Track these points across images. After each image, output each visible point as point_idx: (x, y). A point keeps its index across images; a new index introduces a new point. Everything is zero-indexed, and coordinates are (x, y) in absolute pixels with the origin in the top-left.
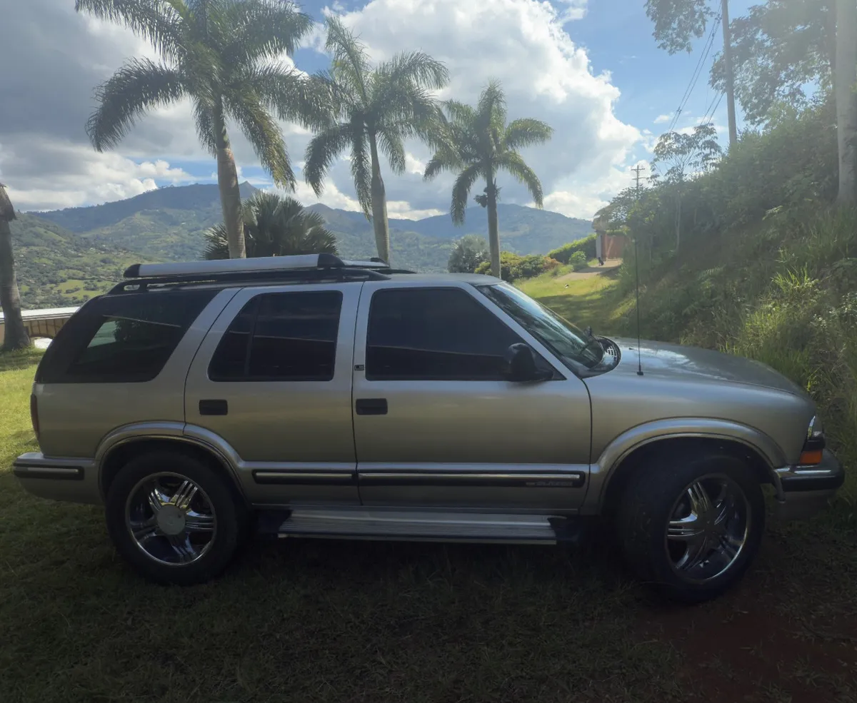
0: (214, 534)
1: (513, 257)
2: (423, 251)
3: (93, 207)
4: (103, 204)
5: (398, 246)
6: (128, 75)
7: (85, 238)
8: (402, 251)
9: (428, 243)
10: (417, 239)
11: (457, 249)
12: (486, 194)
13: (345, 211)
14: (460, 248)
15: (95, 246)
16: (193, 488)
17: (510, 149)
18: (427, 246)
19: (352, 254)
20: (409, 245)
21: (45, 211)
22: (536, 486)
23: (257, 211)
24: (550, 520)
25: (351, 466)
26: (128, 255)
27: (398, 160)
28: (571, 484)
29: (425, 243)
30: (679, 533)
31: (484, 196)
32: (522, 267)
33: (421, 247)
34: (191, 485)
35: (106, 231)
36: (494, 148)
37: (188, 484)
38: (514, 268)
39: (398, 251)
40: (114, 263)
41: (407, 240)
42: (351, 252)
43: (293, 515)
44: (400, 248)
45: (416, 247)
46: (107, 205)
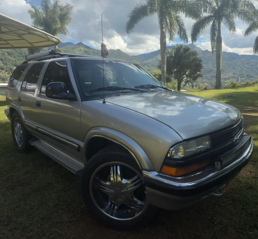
3: (147, 54)
4: (150, 52)
5: (247, 66)
7: (144, 63)
8: (249, 68)
13: (227, 52)
15: (147, 65)
19: (227, 69)
20: (252, 65)
21: (136, 55)
23: (175, 51)
26: (155, 68)
35: (150, 61)
39: (247, 68)
40: (151, 71)
41: (252, 64)
42: (227, 68)
44: (248, 67)
45: (255, 66)
46: (151, 52)
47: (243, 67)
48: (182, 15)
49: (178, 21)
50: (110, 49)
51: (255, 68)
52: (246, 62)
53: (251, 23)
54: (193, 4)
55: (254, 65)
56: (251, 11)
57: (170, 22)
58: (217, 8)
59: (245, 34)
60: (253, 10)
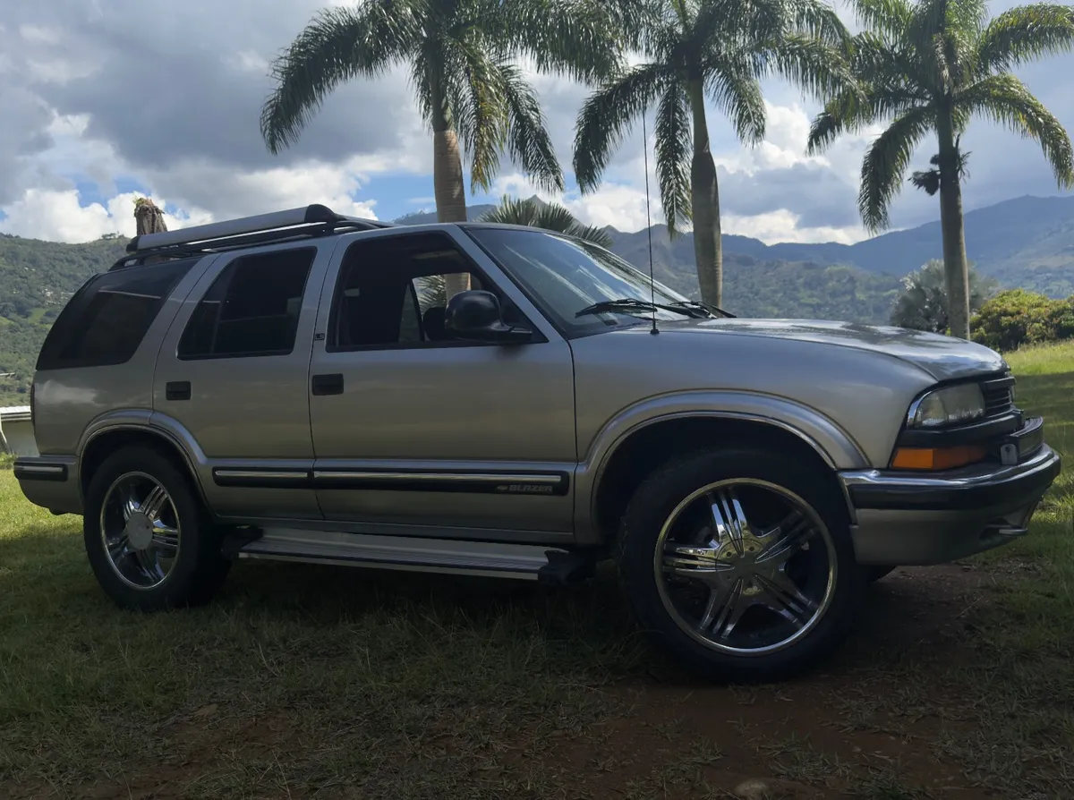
0: (178, 551)
1: (1036, 301)
2: (863, 303)
6: (315, 35)
9: (877, 288)
10: (852, 280)
11: (912, 290)
12: (936, 168)
14: (918, 290)
16: (163, 493)
17: (993, 71)
18: (873, 293)
20: (834, 294)
22: (507, 492)
24: (547, 554)
25: (308, 464)
27: (750, 118)
28: (551, 489)
29: (869, 288)
30: (694, 567)
31: (933, 173)
32: (1055, 321)
33: (860, 296)
34: (162, 491)
36: (946, 73)
37: (159, 489)
38: (1037, 325)
39: (811, 306)
41: (832, 284)
43: (266, 536)
44: (815, 301)
45: (848, 298)
47: (791, 302)
48: (525, 66)
49: (509, 92)
50: (104, 236)
51: (848, 306)
52: (801, 280)
53: (839, 95)
54: (581, 17)
55: (844, 293)
56: (830, 45)
57: (477, 99)
58: (680, 30)
59: (810, 144)
60: (839, 40)
